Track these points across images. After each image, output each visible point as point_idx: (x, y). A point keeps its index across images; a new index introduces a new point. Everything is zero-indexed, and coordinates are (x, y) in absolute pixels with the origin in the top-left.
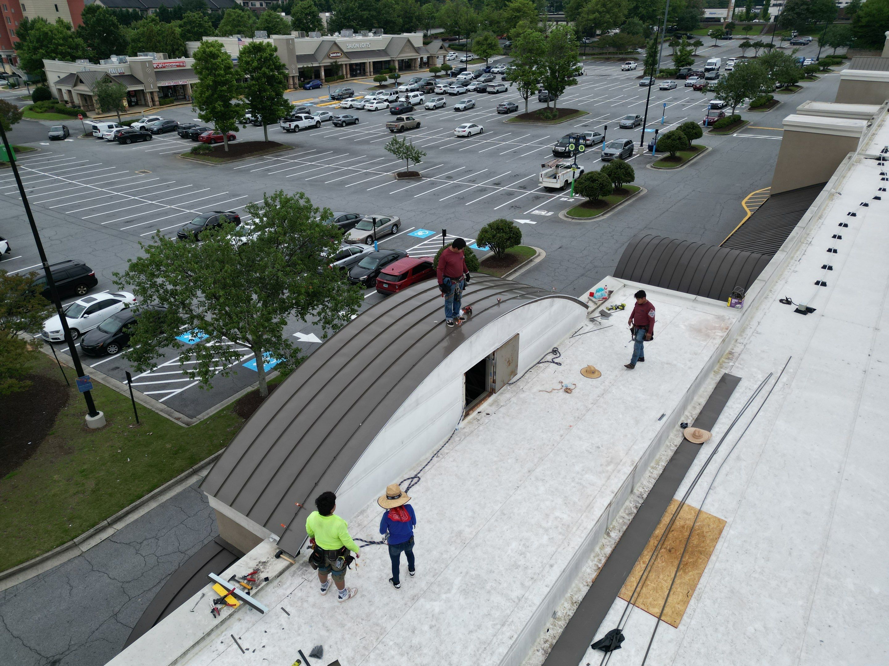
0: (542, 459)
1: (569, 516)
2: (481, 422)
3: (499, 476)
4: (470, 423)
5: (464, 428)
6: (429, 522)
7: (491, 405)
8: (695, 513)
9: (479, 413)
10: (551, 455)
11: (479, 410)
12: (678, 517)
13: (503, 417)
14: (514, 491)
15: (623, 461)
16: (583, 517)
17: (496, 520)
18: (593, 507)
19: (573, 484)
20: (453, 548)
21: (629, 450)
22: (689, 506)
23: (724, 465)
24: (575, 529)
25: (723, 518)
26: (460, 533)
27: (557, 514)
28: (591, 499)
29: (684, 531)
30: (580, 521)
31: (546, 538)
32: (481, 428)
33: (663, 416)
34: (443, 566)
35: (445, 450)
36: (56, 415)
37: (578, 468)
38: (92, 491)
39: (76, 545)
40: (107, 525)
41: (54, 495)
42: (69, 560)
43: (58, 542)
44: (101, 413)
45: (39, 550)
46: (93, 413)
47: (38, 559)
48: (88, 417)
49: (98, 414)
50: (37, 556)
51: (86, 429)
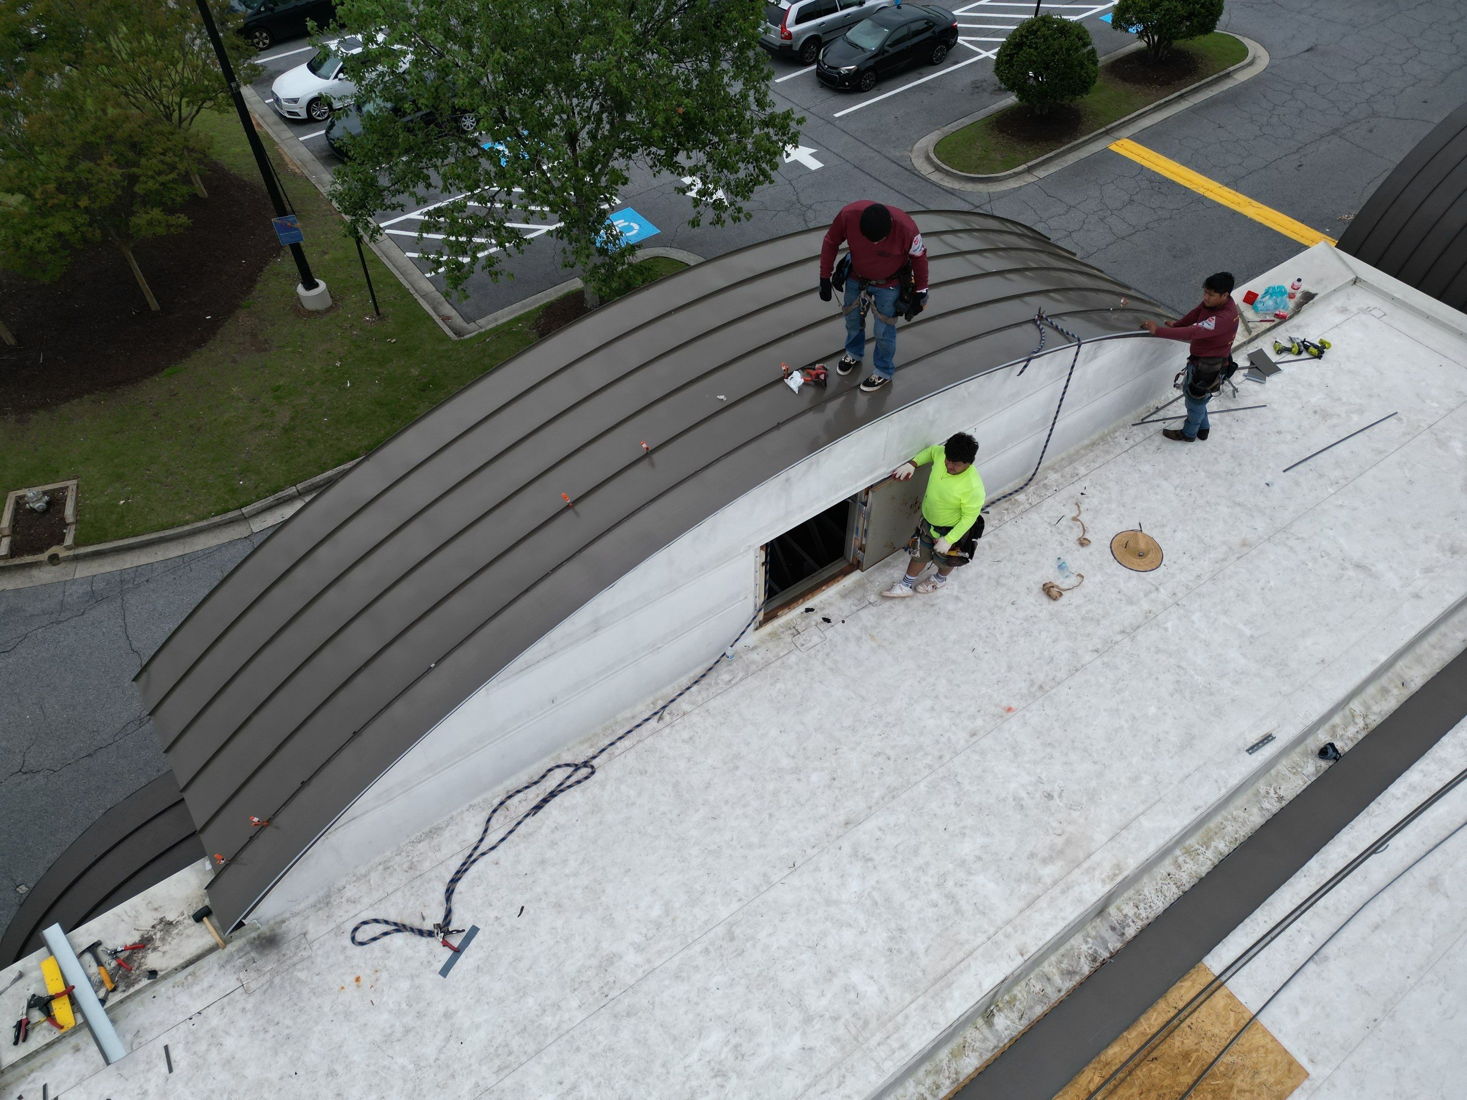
0: (892, 793)
1: (881, 990)
2: (800, 640)
3: (771, 815)
4: (774, 635)
5: (754, 648)
6: (558, 906)
7: (844, 596)
8: (1236, 1024)
9: (808, 610)
10: (922, 787)
11: (809, 604)
12: (1188, 1022)
13: (859, 639)
14: (787, 871)
15: (1095, 858)
16: (913, 1006)
17: (706, 951)
18: (949, 986)
19: (935, 896)
20: (574, 1003)
21: (1126, 827)
22: (1231, 996)
23: (1384, 895)
24: (878, 1037)
25: (1303, 1061)
26: (611, 959)
27: (856, 977)
28: (961, 955)
29: (1183, 1070)
30: (899, 1018)
31: (796, 1041)
32: (793, 658)
33: (1267, 739)
34: (531, 1048)
35: (683, 704)
36: (261, 270)
37: (967, 848)
38: (283, 428)
39: (245, 518)
40: (297, 494)
41: (225, 424)
42: (230, 542)
43: (219, 507)
44: (322, 285)
45: (191, 513)
46: (310, 284)
47: (187, 528)
48: (300, 289)
49: (317, 285)
50: (187, 523)
51: (298, 309)
